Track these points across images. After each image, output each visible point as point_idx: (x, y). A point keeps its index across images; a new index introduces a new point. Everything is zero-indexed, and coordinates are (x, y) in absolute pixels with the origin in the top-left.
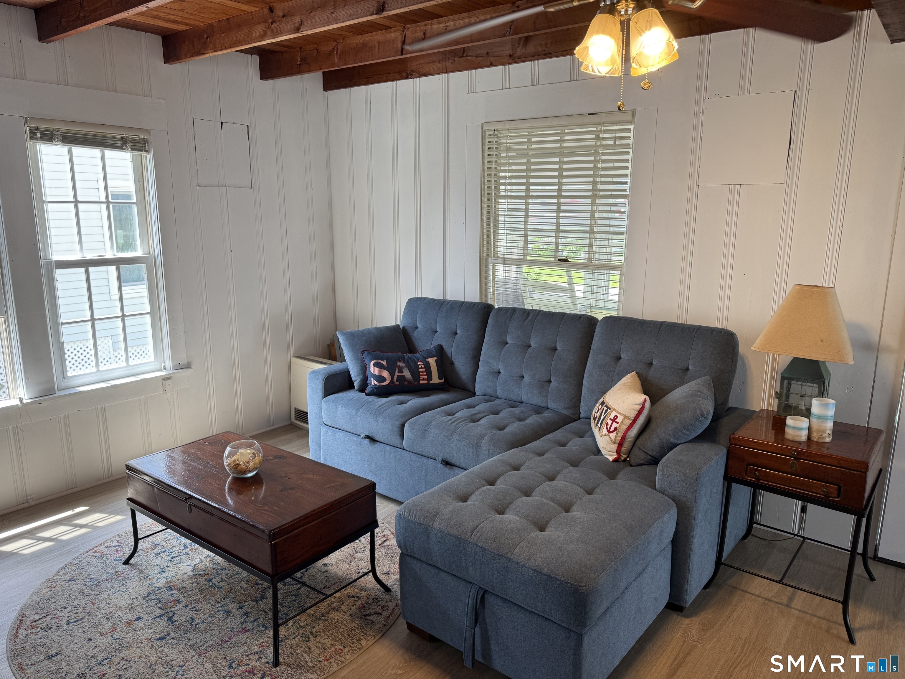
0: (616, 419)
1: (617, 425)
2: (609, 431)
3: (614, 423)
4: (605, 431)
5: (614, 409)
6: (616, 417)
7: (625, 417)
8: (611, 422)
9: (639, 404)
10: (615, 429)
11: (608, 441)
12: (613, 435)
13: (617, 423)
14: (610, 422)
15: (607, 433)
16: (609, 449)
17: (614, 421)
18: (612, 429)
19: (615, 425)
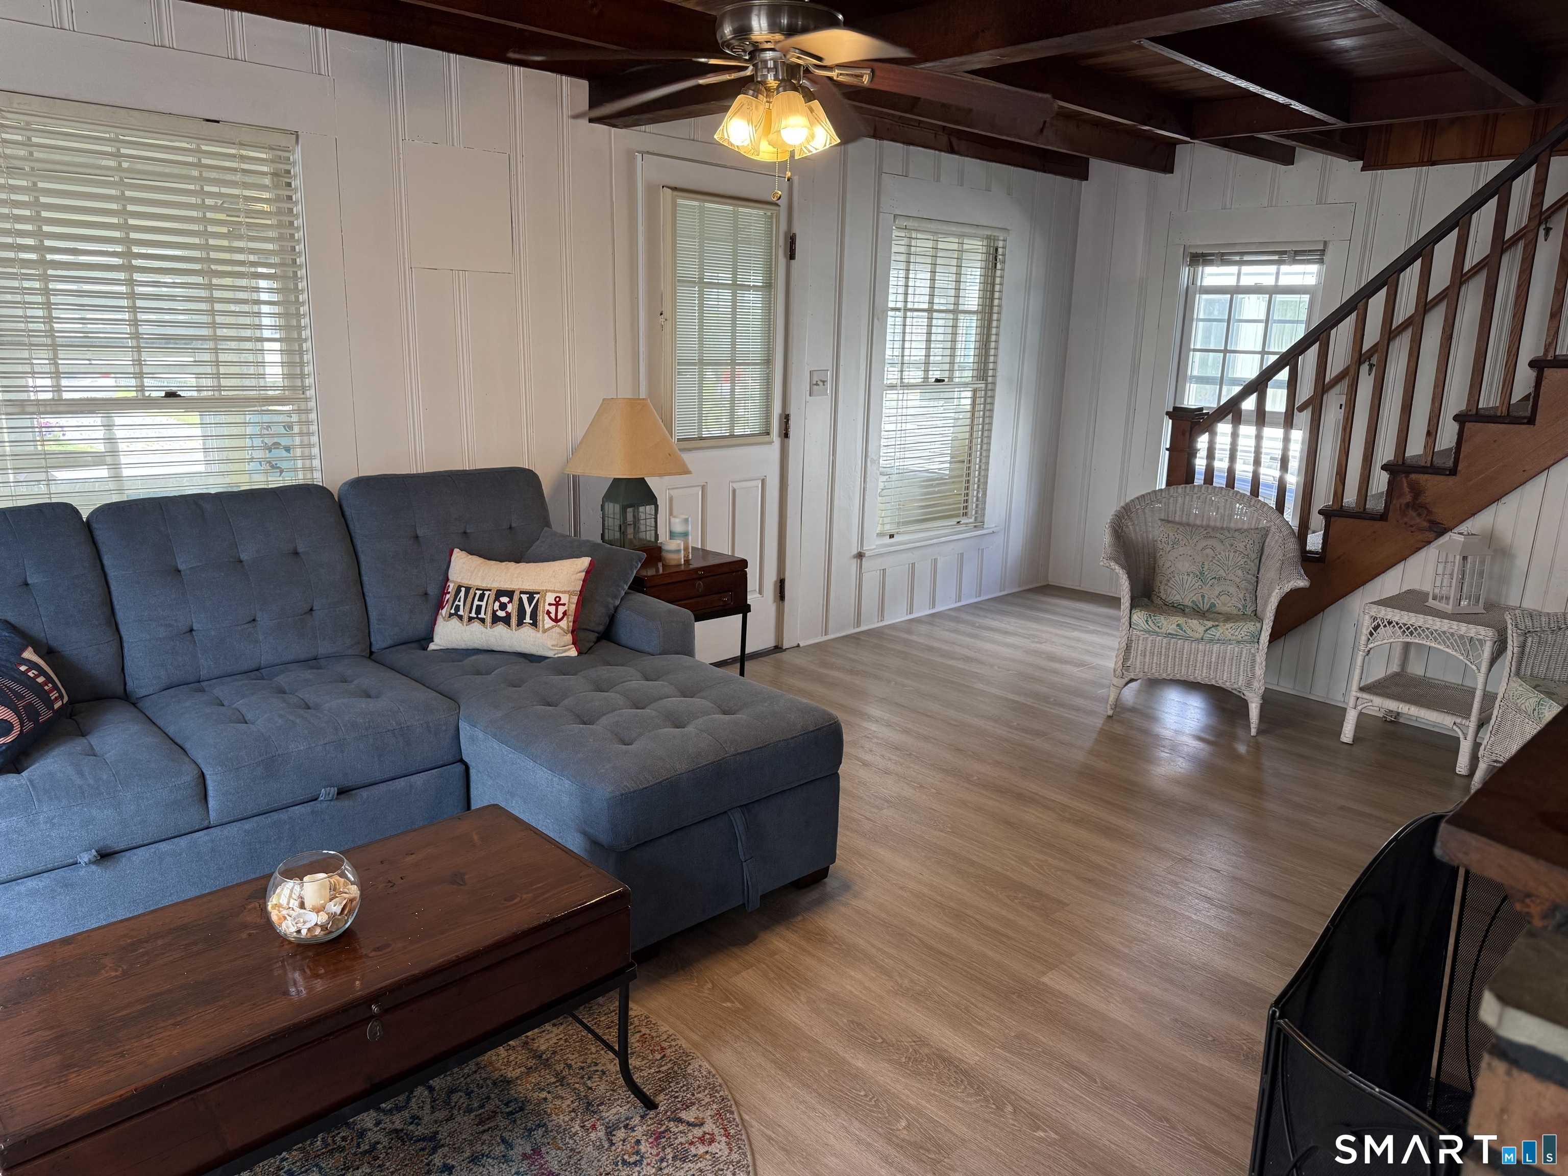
0: (560, 600)
1: (565, 608)
2: (556, 620)
3: (560, 607)
4: (548, 623)
5: (547, 591)
6: (558, 599)
7: (570, 593)
8: (554, 607)
9: (583, 571)
10: (565, 613)
11: (559, 633)
12: (563, 624)
13: (564, 605)
14: (552, 609)
15: (554, 624)
16: (562, 644)
17: (557, 604)
18: (560, 616)
19: (561, 609)
